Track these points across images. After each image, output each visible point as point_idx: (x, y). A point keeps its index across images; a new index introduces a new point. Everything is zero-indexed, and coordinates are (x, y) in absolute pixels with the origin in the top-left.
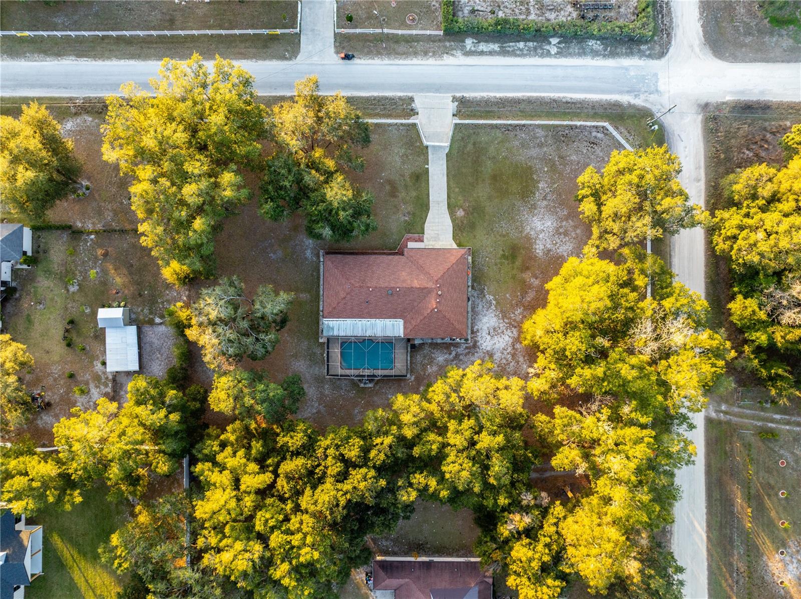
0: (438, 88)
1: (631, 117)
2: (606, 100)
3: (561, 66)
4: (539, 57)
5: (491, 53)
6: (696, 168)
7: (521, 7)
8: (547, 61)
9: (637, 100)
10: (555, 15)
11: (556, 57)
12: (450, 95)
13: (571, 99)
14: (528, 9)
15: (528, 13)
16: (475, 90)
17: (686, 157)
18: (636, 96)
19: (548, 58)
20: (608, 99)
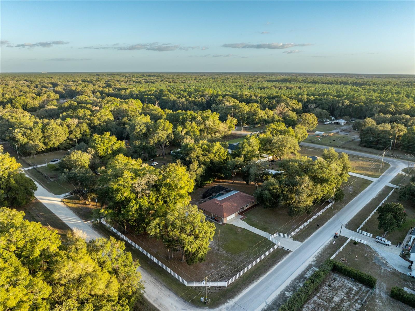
0: (299, 250)
1: (219, 299)
2: (239, 294)
3: (275, 290)
4: (288, 286)
5: (305, 272)
6: (161, 304)
7: (325, 298)
8: (283, 287)
9: (226, 307)
10: (310, 308)
11: (282, 291)
12: (294, 251)
13: (253, 283)
14: (322, 299)
15: (319, 298)
16: (289, 258)
17: (172, 304)
18: (228, 308)
19: (284, 288)
20: (239, 296)
